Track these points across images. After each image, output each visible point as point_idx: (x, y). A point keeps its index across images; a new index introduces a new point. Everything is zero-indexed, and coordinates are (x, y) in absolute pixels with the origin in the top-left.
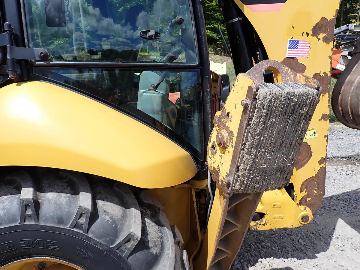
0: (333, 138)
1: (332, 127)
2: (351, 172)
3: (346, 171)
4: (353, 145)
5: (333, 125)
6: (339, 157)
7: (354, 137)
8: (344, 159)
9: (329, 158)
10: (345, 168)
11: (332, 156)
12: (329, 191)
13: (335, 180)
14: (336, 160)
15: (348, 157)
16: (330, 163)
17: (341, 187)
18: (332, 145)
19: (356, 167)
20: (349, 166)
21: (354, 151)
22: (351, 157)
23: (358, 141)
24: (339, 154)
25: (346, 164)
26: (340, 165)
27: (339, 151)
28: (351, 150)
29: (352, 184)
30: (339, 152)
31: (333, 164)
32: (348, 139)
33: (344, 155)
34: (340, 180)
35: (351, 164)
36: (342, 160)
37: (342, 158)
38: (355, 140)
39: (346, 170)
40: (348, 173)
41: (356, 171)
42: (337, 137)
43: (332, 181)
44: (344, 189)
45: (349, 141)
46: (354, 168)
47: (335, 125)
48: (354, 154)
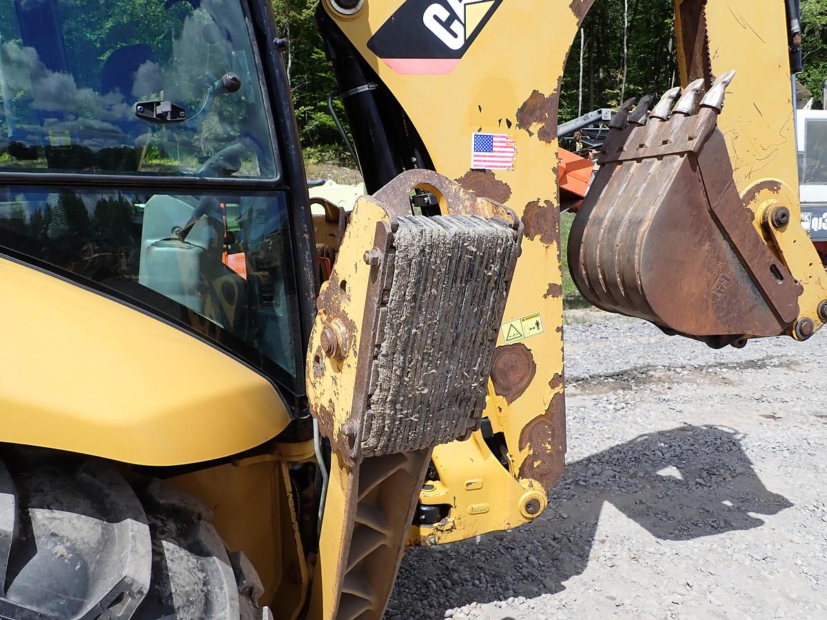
0: (590, 339)
1: (586, 317)
2: (624, 405)
3: (615, 404)
4: (626, 351)
5: (588, 311)
6: (601, 377)
7: (628, 334)
8: (610, 380)
9: (583, 379)
10: (612, 397)
11: (587, 376)
12: (584, 446)
13: (594, 423)
14: (595, 383)
15: (618, 375)
16: (585, 389)
17: (607, 436)
18: (588, 353)
19: (633, 393)
20: (621, 391)
21: (629, 362)
22: (622, 375)
23: (635, 342)
24: (601, 370)
25: (614, 389)
26: (604, 392)
27: (602, 364)
28: (624, 359)
29: (626, 429)
30: (602, 366)
31: (591, 390)
32: (616, 339)
33: (610, 371)
34: (603, 422)
35: (624, 389)
36: (606, 381)
37: (607, 377)
38: (630, 340)
39: (614, 402)
40: (618, 407)
41: (632, 403)
42: (597, 337)
43: (590, 426)
44: (612, 440)
45: (619, 342)
46: (629, 395)
47: (592, 313)
48: (628, 368)
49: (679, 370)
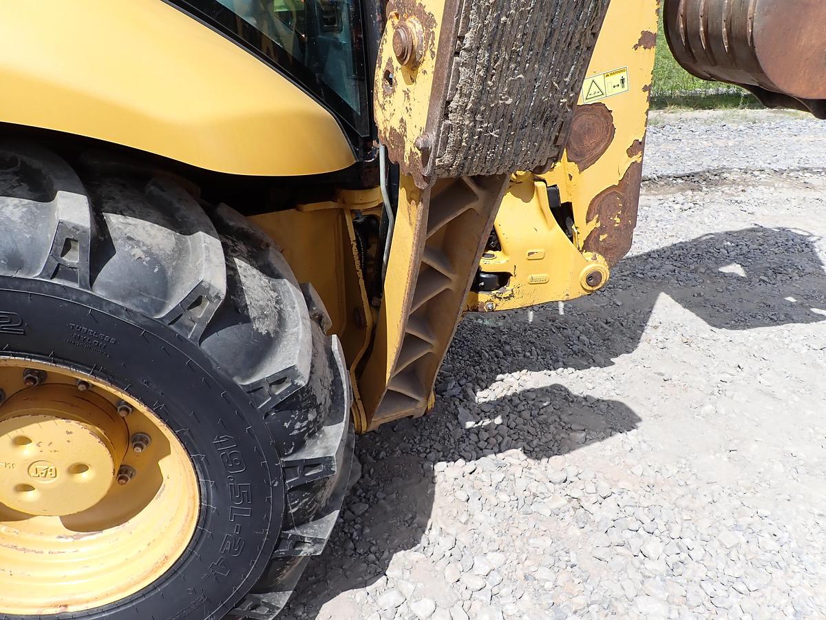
0: (661, 140)
1: (659, 118)
2: (692, 205)
3: (683, 204)
4: (700, 153)
5: (662, 113)
6: (669, 177)
7: (703, 137)
8: (680, 181)
9: (650, 179)
10: (680, 198)
11: (655, 176)
12: (645, 242)
13: (657, 221)
14: (663, 183)
15: (688, 177)
16: (651, 189)
17: (670, 234)
18: (657, 155)
19: (702, 194)
20: (690, 192)
21: (701, 165)
22: (693, 176)
23: (711, 144)
24: (671, 171)
25: (682, 190)
26: (671, 193)
27: (671, 165)
28: (696, 161)
29: (691, 228)
30: (671, 167)
31: (658, 191)
32: (690, 141)
33: (680, 173)
34: (668, 221)
35: (693, 190)
36: (674, 182)
37: (676, 178)
38: (705, 142)
39: (681, 202)
40: (686, 207)
41: (701, 203)
42: (669, 138)
43: (653, 224)
44: (675, 238)
45: (693, 144)
46: (698, 196)
47: (666, 114)
48: (700, 170)
49: (756, 173)
